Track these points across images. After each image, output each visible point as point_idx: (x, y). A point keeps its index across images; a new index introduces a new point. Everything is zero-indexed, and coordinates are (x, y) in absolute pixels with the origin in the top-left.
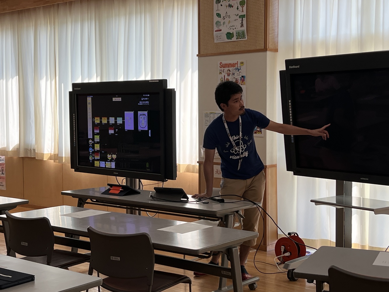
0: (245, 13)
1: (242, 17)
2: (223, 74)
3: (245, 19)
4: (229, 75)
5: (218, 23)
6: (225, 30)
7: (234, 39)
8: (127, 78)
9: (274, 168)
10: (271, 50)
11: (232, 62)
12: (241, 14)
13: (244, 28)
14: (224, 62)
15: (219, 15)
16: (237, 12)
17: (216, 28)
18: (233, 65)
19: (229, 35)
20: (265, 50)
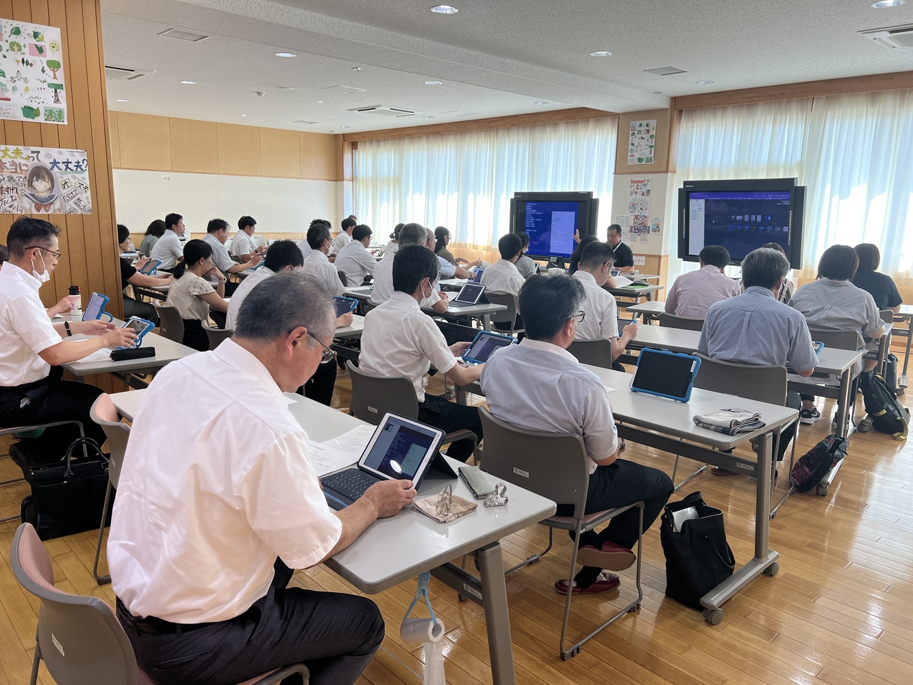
0: (653, 144)
1: (651, 147)
2: (633, 188)
3: (653, 149)
4: (637, 189)
5: (632, 150)
6: (637, 155)
7: (644, 163)
8: (555, 189)
9: (666, 258)
10: (671, 172)
11: (641, 179)
12: (650, 144)
13: (652, 155)
14: (634, 179)
15: (633, 144)
16: (647, 143)
17: (629, 154)
18: (641, 182)
19: (640, 160)
20: (667, 171)
